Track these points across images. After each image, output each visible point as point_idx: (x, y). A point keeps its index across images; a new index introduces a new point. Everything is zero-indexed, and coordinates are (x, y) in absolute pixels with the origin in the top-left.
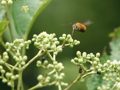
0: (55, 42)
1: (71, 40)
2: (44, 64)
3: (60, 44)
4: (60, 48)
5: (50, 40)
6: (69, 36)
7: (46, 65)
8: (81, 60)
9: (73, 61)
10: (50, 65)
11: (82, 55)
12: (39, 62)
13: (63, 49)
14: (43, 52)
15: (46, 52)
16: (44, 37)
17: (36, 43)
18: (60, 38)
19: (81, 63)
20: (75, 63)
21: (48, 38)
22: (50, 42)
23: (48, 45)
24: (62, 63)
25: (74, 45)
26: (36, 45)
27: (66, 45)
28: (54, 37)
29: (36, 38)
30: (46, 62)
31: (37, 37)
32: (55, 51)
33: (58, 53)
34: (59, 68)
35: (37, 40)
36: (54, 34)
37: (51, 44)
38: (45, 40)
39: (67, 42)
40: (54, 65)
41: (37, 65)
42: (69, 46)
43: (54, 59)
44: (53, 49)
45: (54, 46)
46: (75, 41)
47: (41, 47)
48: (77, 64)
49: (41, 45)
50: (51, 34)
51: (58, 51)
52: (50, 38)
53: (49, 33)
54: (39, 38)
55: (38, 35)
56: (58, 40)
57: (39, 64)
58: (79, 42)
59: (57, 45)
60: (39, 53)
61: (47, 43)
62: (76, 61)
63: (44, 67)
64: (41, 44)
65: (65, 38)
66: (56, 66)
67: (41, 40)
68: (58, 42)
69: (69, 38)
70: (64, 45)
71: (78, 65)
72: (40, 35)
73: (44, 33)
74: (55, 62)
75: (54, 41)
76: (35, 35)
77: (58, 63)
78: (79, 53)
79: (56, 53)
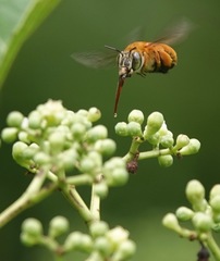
0: (99, 145)
1: (165, 134)
2: (53, 232)
3: (119, 153)
4: (118, 168)
5: (77, 136)
6: (156, 117)
7: (62, 238)
8: (203, 217)
9: (170, 219)
10: (76, 238)
11: (207, 197)
12: (32, 225)
13: (130, 170)
14: (47, 182)
15: (62, 183)
16: (53, 123)
17: (19, 147)
18: (121, 126)
19: (202, 230)
20: (178, 229)
21: (70, 125)
22: (76, 145)
23: (69, 157)
24: (125, 228)
25: (177, 157)
26: (20, 157)
27: (143, 155)
28: (95, 124)
29: (18, 126)
30: (59, 223)
31: (25, 123)
32: (96, 182)
33: (111, 189)
34: (115, 249)
35: (22, 135)
36: (93, 110)
37: (82, 153)
38: (58, 135)
39: (147, 145)
40: (94, 237)
41: (25, 238)
42: (155, 159)
43: (93, 211)
44: (89, 172)
45: (92, 160)
46: (182, 138)
47: (39, 165)
48: (187, 233)
49: (41, 157)
50: (82, 112)
51: (110, 181)
52: (79, 127)
54: (32, 127)
55: (26, 115)
56: (112, 134)
57: (32, 234)
58: (195, 143)
59: (106, 157)
60: (34, 190)
61: (66, 148)
62: (186, 223)
63: (51, 244)
64: (41, 149)
65: (137, 126)
66: (101, 242)
67: (40, 137)
68: (110, 144)
69: (156, 128)
70: (135, 156)
71: (191, 239)
72: (35, 116)
73: (53, 108)
74: (98, 226)
75: (92, 141)
76: (15, 116)
77: (111, 227)
78: (194, 187)
79: (100, 188)
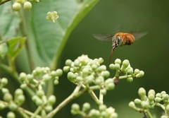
0: (103, 73)
1: (130, 69)
2: (84, 109)
3: (111, 76)
4: (110, 83)
5: (94, 69)
6: (126, 62)
7: (88, 111)
8: (145, 103)
9: (132, 104)
10: (93, 112)
11: (147, 95)
12: (75, 106)
13: (115, 84)
14: (82, 88)
15: (88, 89)
16: (84, 64)
17: (70, 74)
18: (112, 65)
19: (145, 108)
20: (135, 108)
21: (91, 65)
22: (93, 73)
23: (90, 78)
24: (113, 107)
25: (135, 78)
26: (70, 78)
27: (121, 77)
28: (101, 65)
29: (70, 65)
30: (86, 105)
31: (73, 64)
32: (102, 88)
33: (107, 91)
34: (109, 116)
35: (72, 69)
36: (101, 59)
37: (96, 76)
38: (86, 69)
39: (122, 73)
40: (101, 111)
41: (73, 111)
42: (126, 79)
43: (100, 100)
44: (99, 84)
45: (100, 79)
46: (137, 70)
47: (78, 81)
48: (139, 109)
49: (79, 78)
50: (96, 59)
51: (107, 88)
52: (95, 66)
53: (92, 57)
54: (75, 66)
55: (73, 61)
56: (108, 69)
57: (75, 110)
58: (142, 73)
59: (106, 78)
60: (76, 92)
61: (89, 74)
62: (138, 105)
63: (83, 114)
64: (79, 75)
65: (119, 65)
66: (104, 113)
67: (79, 70)
68: (107, 73)
69: (126, 66)
70: (117, 78)
71: (141, 112)
72: (77, 61)
73: (84, 58)
74: (102, 107)
75: (100, 71)
76: (68, 61)
77: (108, 107)
78: (142, 90)
79: (103, 91)
